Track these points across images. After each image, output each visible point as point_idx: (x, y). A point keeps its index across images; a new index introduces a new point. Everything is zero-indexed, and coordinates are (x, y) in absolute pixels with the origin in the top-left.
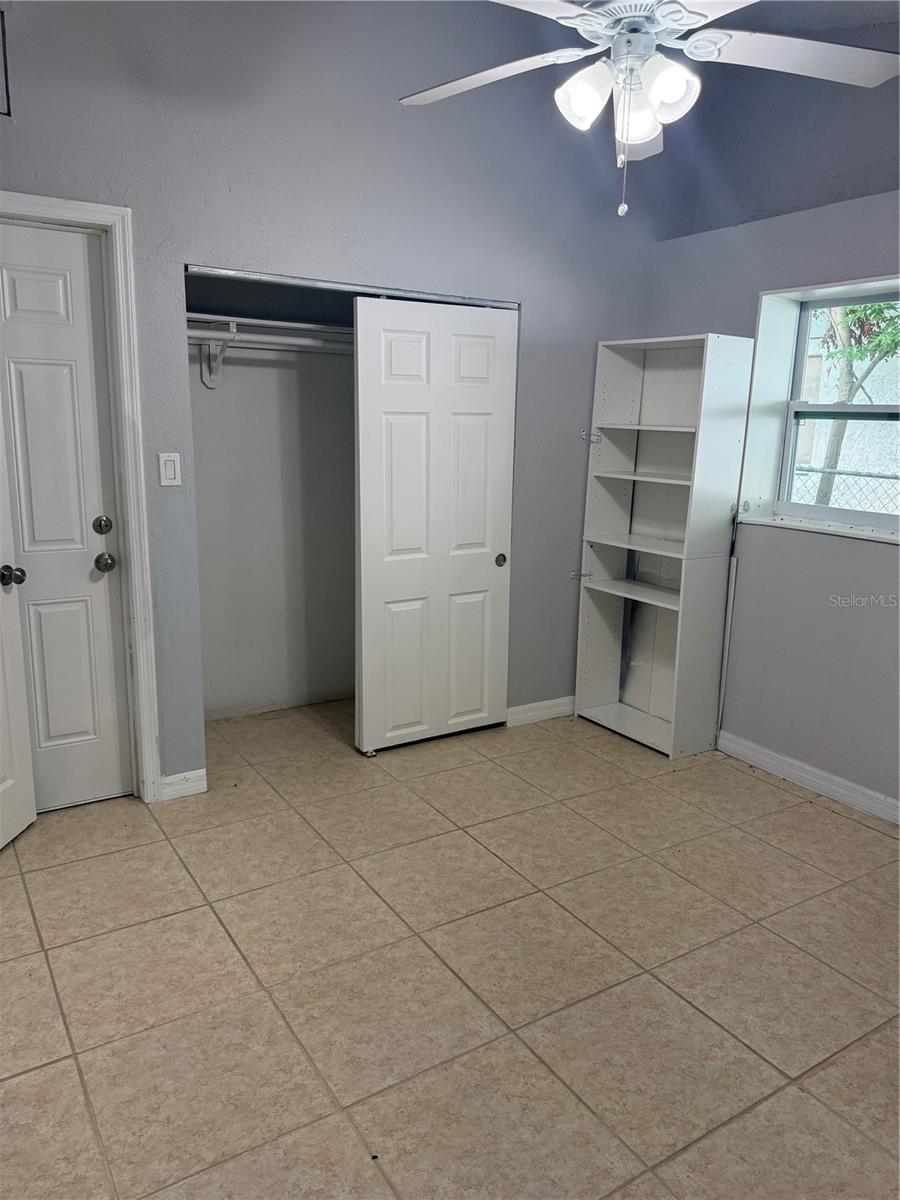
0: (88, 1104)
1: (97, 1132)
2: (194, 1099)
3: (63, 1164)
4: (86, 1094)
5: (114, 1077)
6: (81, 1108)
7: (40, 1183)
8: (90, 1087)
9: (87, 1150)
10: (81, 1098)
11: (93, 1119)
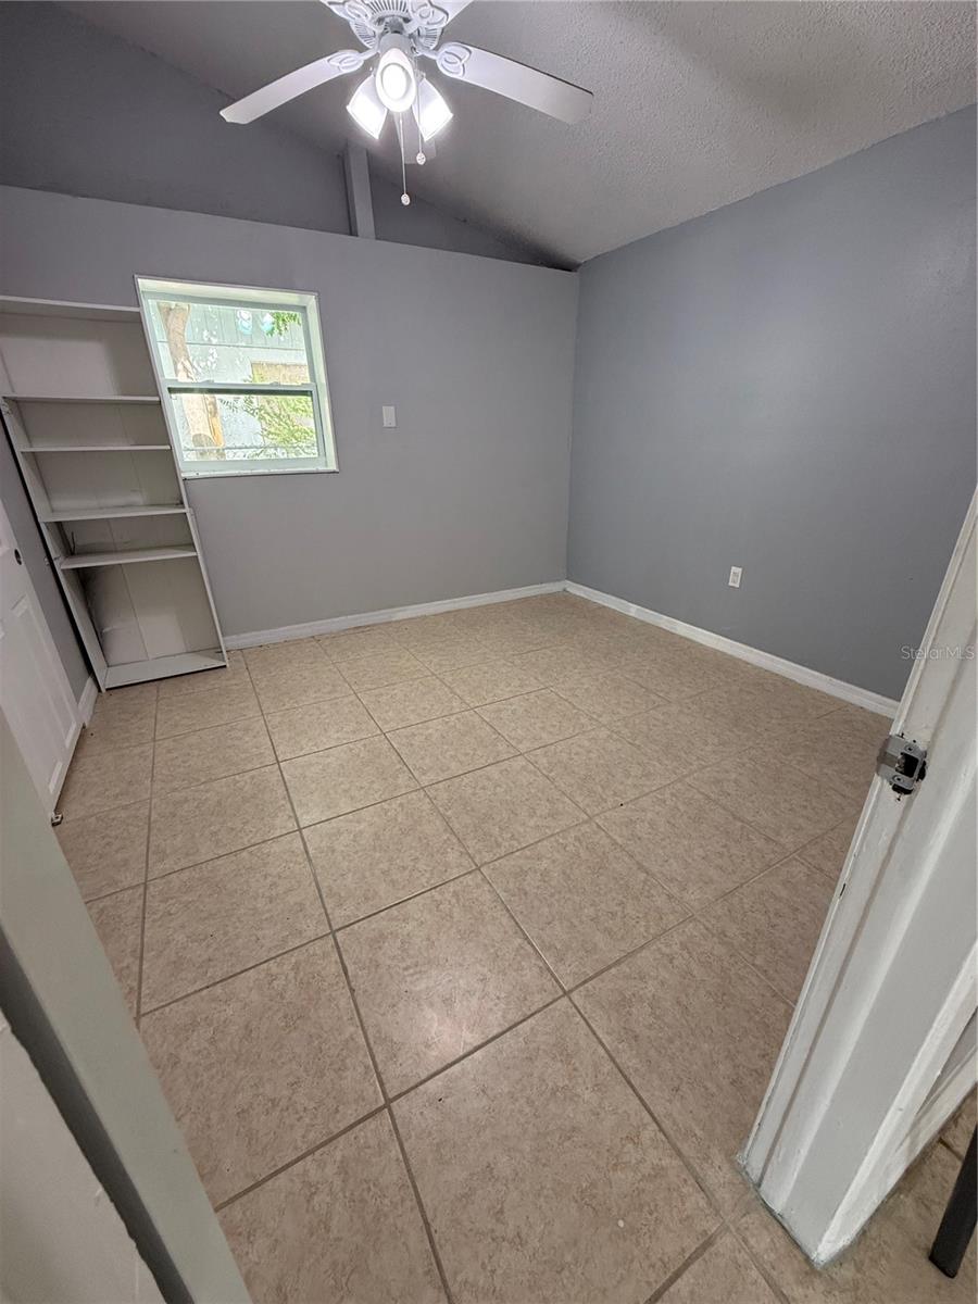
0: (618, 963)
1: (642, 947)
2: (599, 893)
3: (676, 962)
4: (609, 967)
5: (587, 952)
6: (624, 968)
7: (695, 973)
8: (600, 967)
9: (659, 949)
10: (613, 971)
11: (630, 955)
